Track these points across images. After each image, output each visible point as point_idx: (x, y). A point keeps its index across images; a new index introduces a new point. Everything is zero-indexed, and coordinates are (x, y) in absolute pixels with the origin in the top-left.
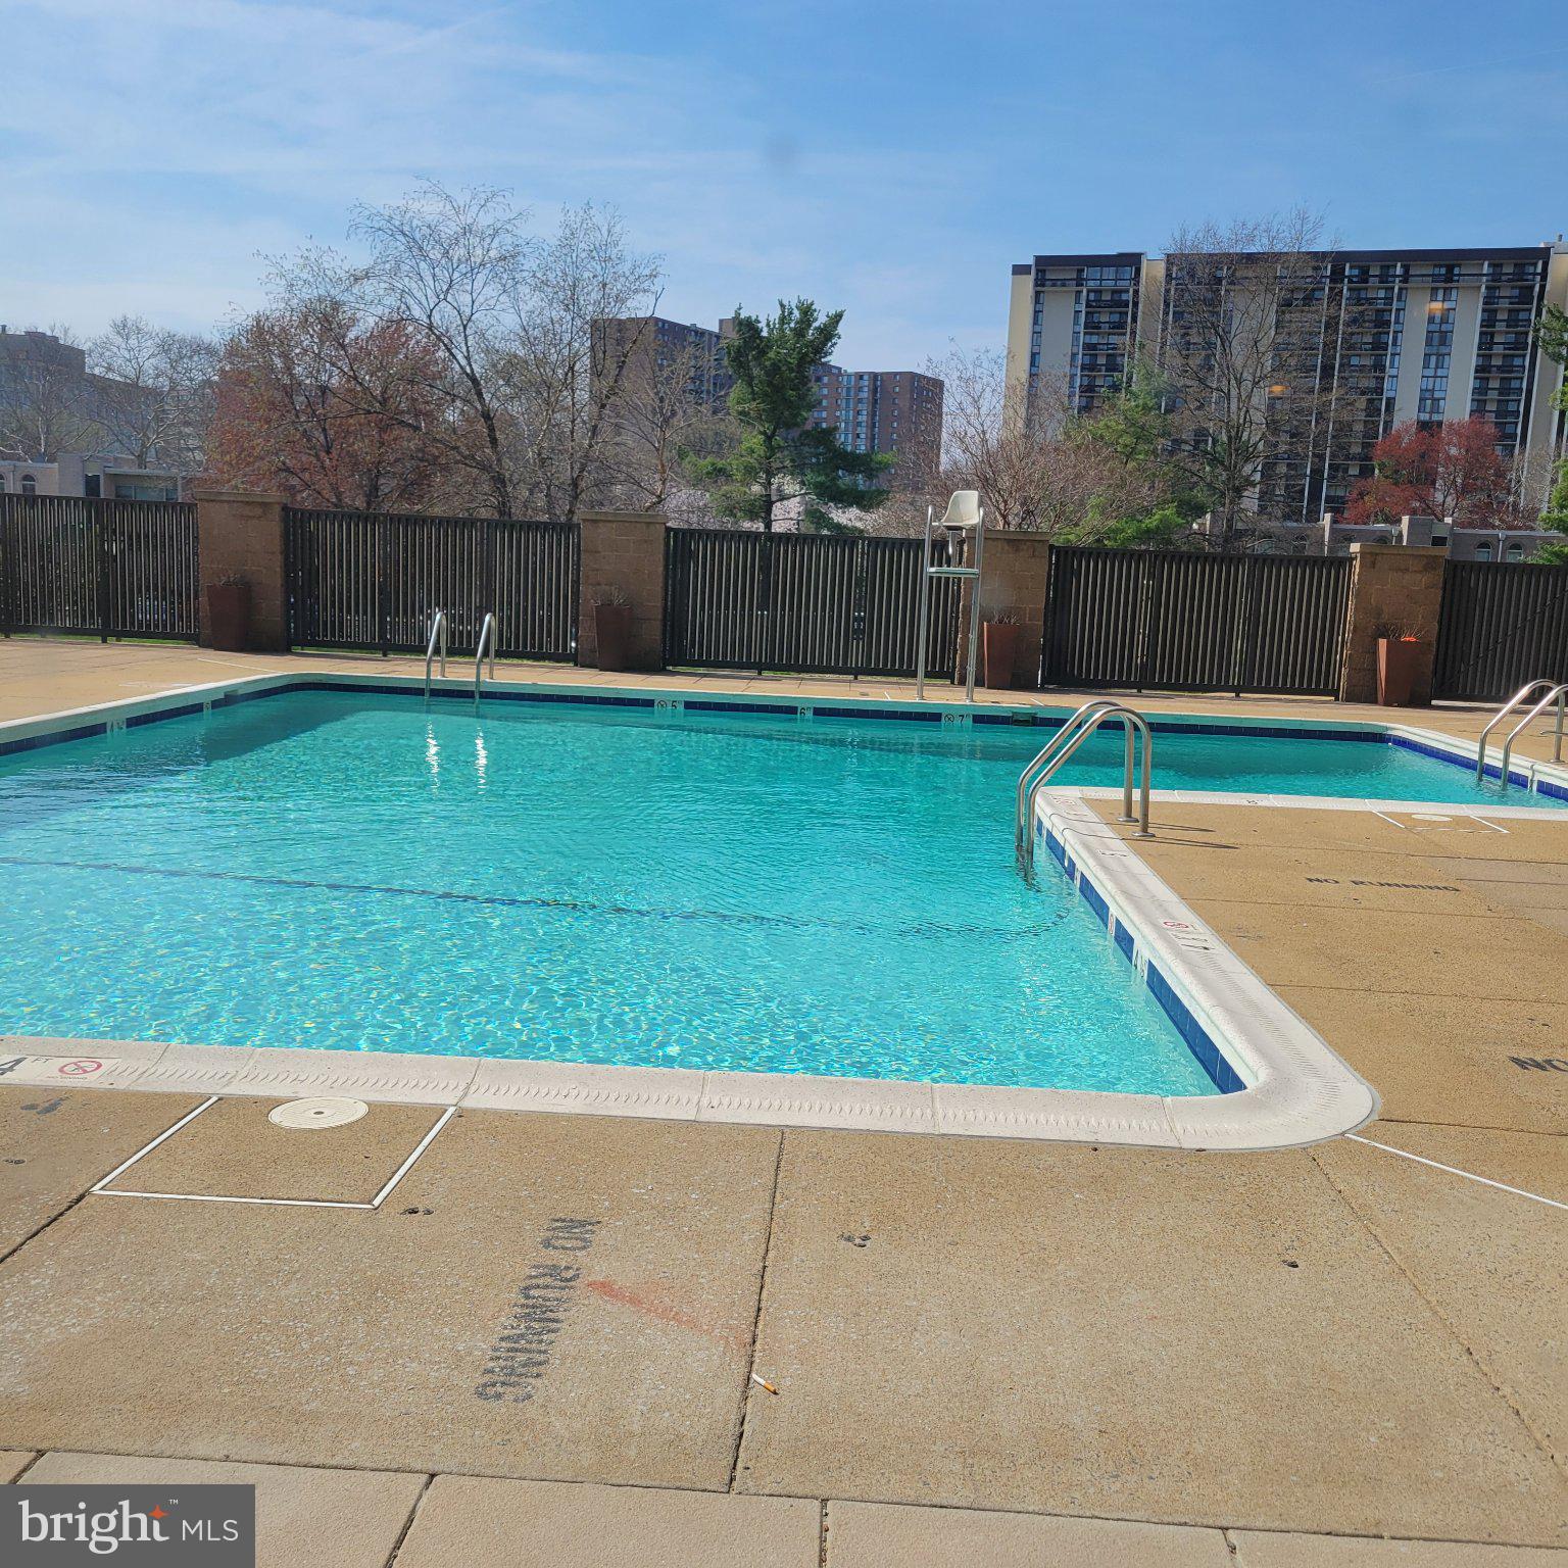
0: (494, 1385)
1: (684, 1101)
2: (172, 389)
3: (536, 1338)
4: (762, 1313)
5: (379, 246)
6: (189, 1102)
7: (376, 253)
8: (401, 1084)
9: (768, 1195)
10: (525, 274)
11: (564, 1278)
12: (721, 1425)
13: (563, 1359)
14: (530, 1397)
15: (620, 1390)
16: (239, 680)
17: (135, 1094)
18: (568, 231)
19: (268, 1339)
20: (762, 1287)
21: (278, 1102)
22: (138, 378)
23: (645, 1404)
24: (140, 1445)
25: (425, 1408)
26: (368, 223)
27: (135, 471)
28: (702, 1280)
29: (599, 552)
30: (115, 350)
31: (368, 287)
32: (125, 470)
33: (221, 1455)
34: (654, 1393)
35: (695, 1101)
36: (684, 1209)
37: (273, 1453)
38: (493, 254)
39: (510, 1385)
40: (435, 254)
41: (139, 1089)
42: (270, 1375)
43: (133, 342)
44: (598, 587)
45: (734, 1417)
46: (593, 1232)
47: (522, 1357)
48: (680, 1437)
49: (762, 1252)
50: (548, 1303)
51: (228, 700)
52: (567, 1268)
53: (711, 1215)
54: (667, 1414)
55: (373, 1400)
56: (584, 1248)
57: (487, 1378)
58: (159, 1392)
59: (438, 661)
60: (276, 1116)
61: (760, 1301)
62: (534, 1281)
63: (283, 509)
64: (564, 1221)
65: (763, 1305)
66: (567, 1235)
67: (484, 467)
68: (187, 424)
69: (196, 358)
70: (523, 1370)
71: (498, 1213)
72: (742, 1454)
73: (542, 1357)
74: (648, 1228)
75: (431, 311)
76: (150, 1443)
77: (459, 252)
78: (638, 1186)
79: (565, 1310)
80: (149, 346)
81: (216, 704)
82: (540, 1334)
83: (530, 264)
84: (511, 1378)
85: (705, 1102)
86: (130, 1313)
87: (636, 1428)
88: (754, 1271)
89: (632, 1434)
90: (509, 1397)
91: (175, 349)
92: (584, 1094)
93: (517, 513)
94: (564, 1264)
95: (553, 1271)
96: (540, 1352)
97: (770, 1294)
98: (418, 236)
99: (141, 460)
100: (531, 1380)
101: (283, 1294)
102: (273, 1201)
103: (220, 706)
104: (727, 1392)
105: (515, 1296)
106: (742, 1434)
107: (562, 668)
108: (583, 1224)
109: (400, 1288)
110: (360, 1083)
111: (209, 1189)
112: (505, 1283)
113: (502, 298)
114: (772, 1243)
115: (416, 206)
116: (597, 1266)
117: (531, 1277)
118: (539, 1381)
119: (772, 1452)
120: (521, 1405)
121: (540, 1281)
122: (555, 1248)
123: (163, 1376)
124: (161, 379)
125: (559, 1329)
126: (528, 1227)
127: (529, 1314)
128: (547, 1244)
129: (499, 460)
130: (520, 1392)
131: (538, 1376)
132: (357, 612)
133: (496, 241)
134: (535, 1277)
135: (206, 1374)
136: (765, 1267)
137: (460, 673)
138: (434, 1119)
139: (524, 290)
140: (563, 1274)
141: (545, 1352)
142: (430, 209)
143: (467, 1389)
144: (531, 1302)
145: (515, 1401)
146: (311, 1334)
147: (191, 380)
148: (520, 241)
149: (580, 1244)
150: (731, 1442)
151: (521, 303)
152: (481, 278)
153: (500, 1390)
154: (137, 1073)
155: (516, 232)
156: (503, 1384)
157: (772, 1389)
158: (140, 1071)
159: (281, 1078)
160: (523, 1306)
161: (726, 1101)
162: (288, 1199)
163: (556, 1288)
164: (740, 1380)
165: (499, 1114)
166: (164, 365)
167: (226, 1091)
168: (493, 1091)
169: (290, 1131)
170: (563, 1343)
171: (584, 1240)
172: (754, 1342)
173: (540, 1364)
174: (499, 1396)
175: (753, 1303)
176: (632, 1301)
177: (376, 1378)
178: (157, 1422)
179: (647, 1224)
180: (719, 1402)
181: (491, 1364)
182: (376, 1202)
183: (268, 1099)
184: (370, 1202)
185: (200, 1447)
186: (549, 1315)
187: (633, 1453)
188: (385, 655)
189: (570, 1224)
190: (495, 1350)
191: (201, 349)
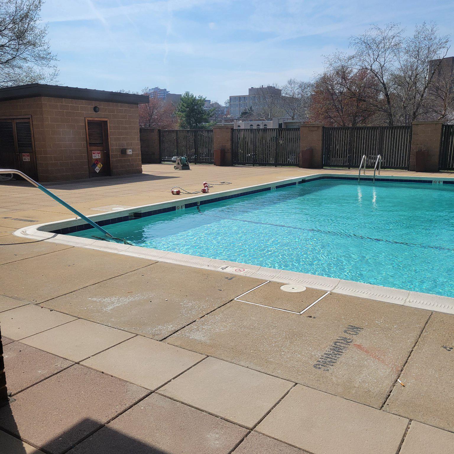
0: (319, 365)
1: (401, 299)
2: (302, 97)
3: (335, 355)
4: (407, 363)
5: (358, 48)
6: (262, 281)
7: (356, 50)
8: (317, 284)
9: (420, 330)
10: (402, 49)
11: (347, 342)
12: (383, 391)
13: (341, 363)
14: (328, 370)
15: (355, 374)
16: (307, 176)
17: (250, 278)
18: (417, 33)
19: (265, 341)
20: (410, 356)
21: (283, 284)
22: (293, 96)
23: (362, 380)
24: (229, 359)
25: (299, 367)
26: (354, 42)
27: (291, 121)
28: (390, 350)
29: (418, 134)
30: (288, 88)
31: (353, 61)
32: (289, 121)
33: (246, 366)
34: (365, 378)
35: (405, 299)
36: (391, 329)
37: (258, 368)
38: (392, 44)
39: (324, 366)
40: (374, 47)
41: (252, 277)
42: (263, 350)
43: (293, 86)
44: (418, 145)
45: (388, 390)
46: (360, 331)
47: (329, 360)
48: (369, 391)
49: (413, 346)
50: (341, 347)
51: (303, 181)
52: (349, 339)
53: (399, 333)
54: (367, 384)
55: (286, 362)
56: (356, 335)
57: (318, 363)
58: (237, 348)
59: (363, 170)
60: (282, 288)
61: (407, 360)
62: (338, 341)
63: (323, 128)
64: (352, 326)
65: (408, 361)
66: (352, 330)
67: (385, 111)
68: (305, 107)
69: (308, 88)
70: (328, 363)
71: (334, 321)
72: (388, 400)
73: (335, 361)
74: (378, 333)
75: (372, 65)
76: (232, 360)
77: (382, 45)
78: (378, 321)
79: (345, 350)
80: (297, 86)
81: (300, 183)
82: (336, 355)
83: (403, 46)
84: (325, 364)
85: (408, 300)
86: (235, 329)
87: (357, 386)
88: (408, 351)
89: (355, 387)
90: (322, 369)
91: (303, 86)
92: (369, 293)
93: (395, 124)
94: (348, 338)
95: (345, 339)
96: (335, 359)
97: (412, 358)
98: (369, 43)
99: (293, 118)
100: (330, 366)
101: (272, 331)
102: (275, 308)
103: (301, 183)
104: (388, 383)
105: (332, 344)
106: (389, 395)
107: (404, 171)
108: (357, 328)
109: (301, 335)
110: (306, 282)
111: (261, 303)
112: (330, 339)
113: (394, 58)
114: (417, 344)
115: (369, 33)
116: (358, 340)
117: (338, 339)
118: (332, 367)
119: (398, 402)
120: (325, 372)
121: (340, 341)
122: (347, 333)
123: (238, 345)
124: (299, 95)
125: (342, 355)
126: (341, 326)
127: (334, 349)
128: (345, 332)
129: (390, 108)
130: (326, 369)
131: (332, 365)
132: (342, 157)
133: (394, 39)
134: (339, 340)
135: (248, 347)
136: (412, 350)
137: (369, 173)
138: (323, 294)
139: (402, 54)
140: (348, 341)
141: (336, 360)
142: (374, 34)
143: (312, 365)
144: (336, 346)
145: (324, 370)
146: (275, 342)
147: (307, 94)
148: (401, 39)
149: (355, 333)
150: (385, 396)
151: (400, 58)
152: (388, 53)
153: (321, 367)
154: (252, 273)
155: (401, 36)
156: (322, 365)
157: (403, 385)
158: (253, 272)
159: (286, 278)
160: (333, 346)
161: (415, 301)
162: (279, 308)
163: (344, 344)
164: (393, 381)
165: (342, 295)
166: (300, 91)
167: (272, 280)
168: (342, 289)
169: (284, 292)
170: (342, 359)
171: (357, 333)
172: (402, 371)
173: (334, 362)
174: (320, 368)
175: (405, 360)
176: (366, 352)
177: (289, 356)
178: (234, 355)
179: (377, 331)
180: (385, 384)
181: (320, 360)
182: (301, 313)
183: (281, 283)
184: (300, 313)
185: (242, 363)
186: (340, 350)
187: (354, 392)
188: (349, 169)
189: (353, 328)
190: (322, 356)
191: (309, 85)
